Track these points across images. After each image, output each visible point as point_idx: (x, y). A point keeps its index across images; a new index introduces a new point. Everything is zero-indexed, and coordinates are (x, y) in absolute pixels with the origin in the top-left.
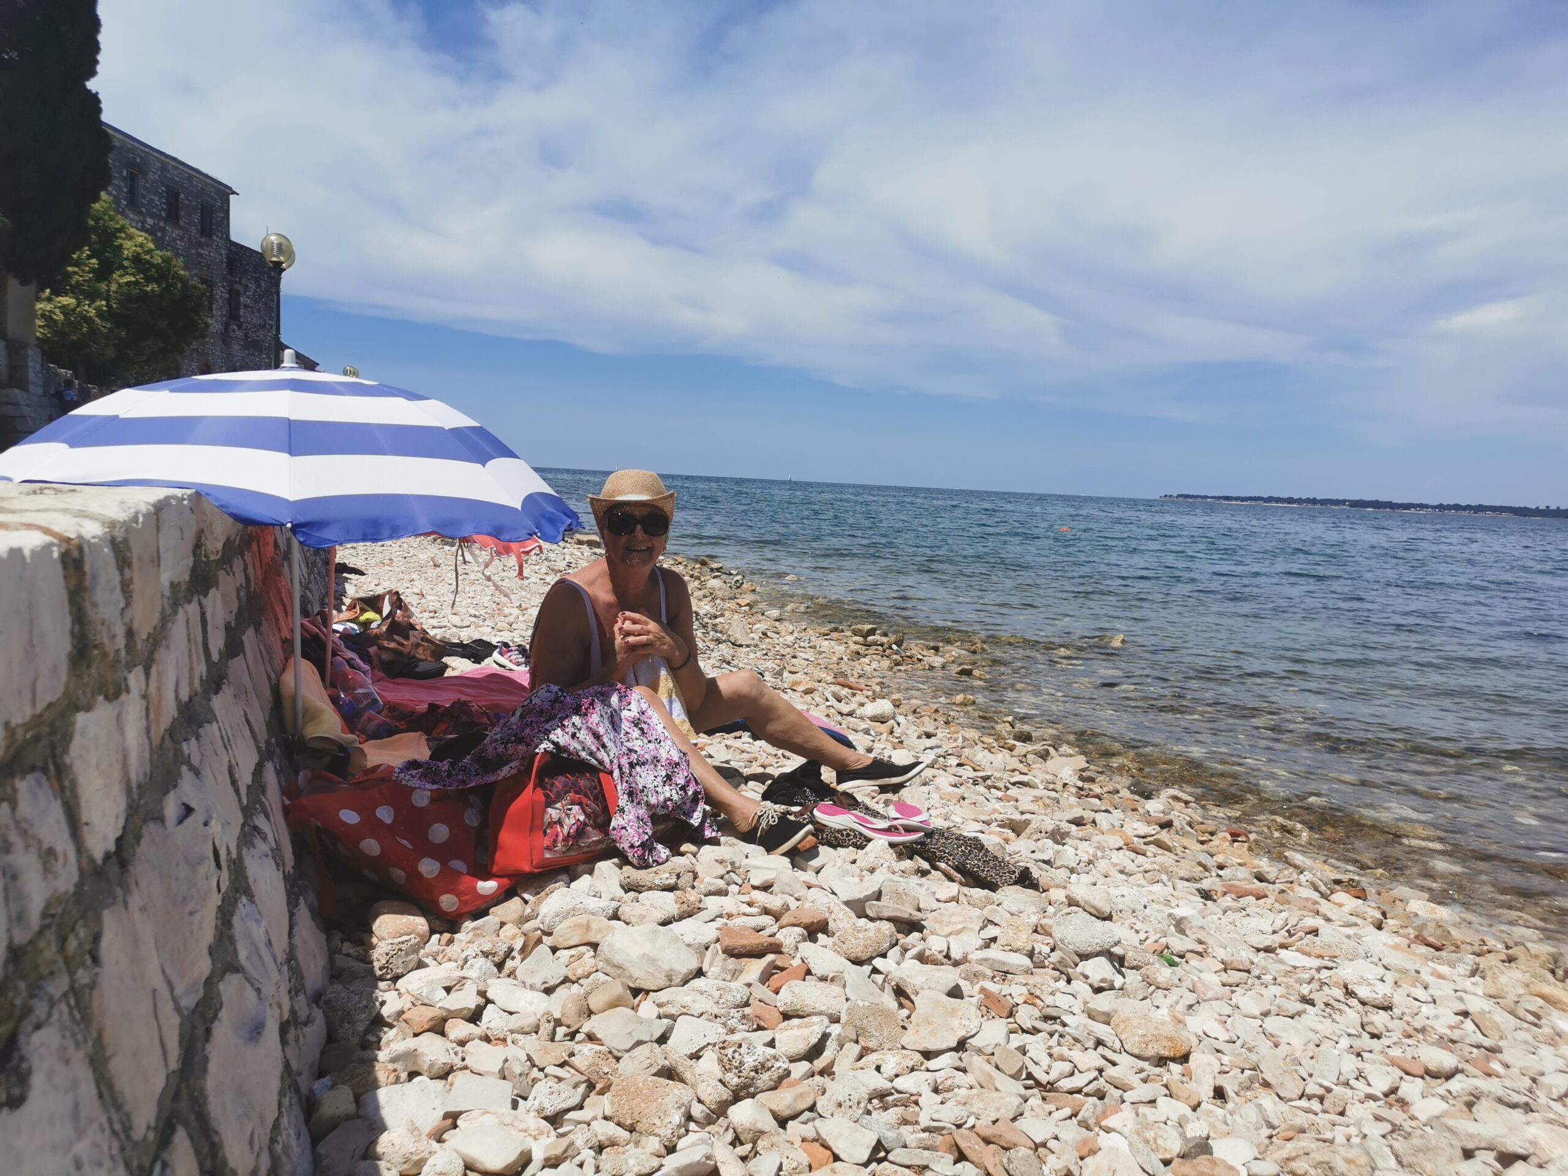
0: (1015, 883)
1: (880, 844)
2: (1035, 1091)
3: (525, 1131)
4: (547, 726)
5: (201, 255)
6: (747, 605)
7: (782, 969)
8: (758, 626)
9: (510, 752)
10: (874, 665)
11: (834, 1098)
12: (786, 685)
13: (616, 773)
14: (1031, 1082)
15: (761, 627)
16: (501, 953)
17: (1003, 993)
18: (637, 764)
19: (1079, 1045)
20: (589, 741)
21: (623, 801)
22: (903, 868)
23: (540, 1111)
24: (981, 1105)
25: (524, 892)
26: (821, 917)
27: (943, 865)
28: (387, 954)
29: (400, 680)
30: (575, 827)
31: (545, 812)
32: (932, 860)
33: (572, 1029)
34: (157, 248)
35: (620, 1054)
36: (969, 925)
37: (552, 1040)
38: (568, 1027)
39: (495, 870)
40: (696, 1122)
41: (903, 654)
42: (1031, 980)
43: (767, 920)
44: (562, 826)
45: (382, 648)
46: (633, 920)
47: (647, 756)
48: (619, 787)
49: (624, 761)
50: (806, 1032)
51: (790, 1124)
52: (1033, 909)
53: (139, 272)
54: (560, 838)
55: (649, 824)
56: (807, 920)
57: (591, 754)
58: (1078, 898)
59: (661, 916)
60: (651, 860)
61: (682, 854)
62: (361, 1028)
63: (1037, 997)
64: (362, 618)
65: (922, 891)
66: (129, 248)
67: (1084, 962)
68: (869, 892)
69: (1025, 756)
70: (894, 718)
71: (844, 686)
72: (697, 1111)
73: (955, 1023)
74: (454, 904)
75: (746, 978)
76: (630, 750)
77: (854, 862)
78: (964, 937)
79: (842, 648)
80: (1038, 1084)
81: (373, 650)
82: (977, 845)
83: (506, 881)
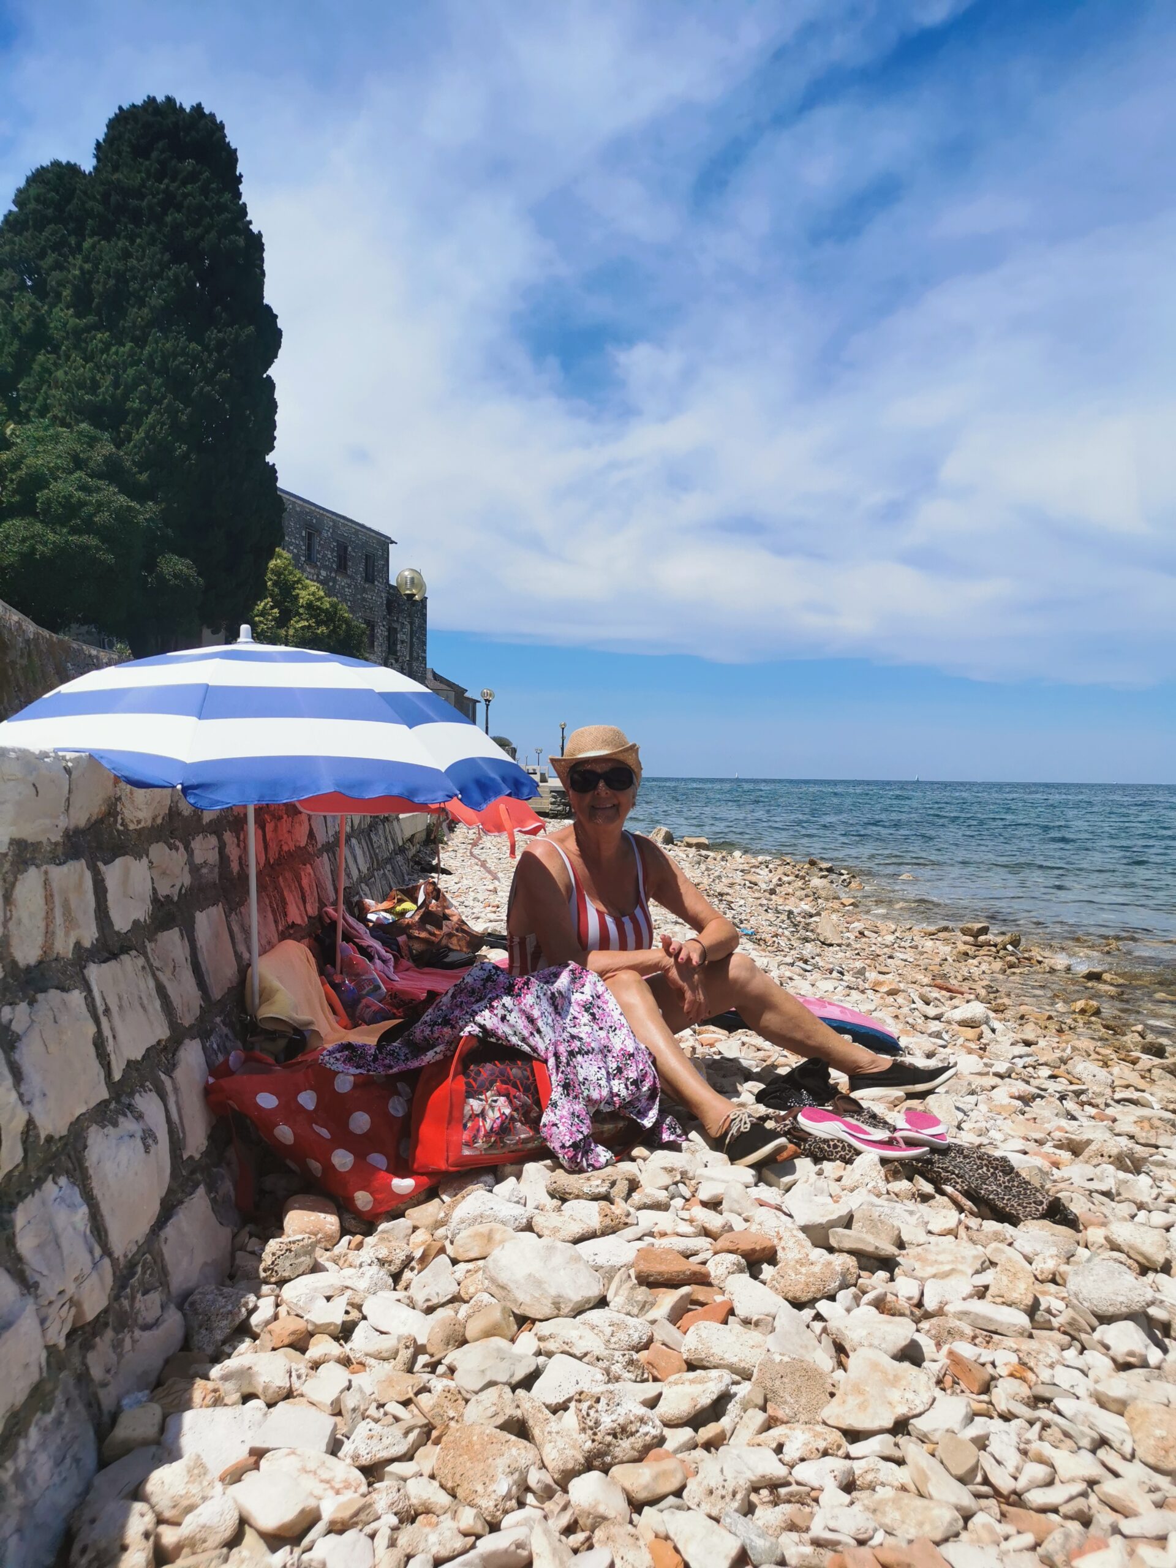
0: (1043, 1217)
1: (870, 1157)
2: (992, 1502)
3: (328, 1482)
4: (475, 1007)
5: (364, 599)
6: (852, 904)
7: (702, 1304)
8: (856, 924)
9: (436, 1035)
10: (984, 967)
11: (705, 1483)
12: (867, 986)
13: (552, 1062)
14: (985, 1489)
15: (858, 926)
16: (398, 1262)
17: (982, 1360)
18: (579, 1052)
19: (1068, 1442)
20: (521, 1024)
21: (556, 1094)
22: (896, 1190)
23: (356, 1457)
24: (897, 1515)
25: (443, 1193)
26: (767, 1244)
27: (949, 1189)
28: (274, 1254)
29: (426, 970)
30: (498, 1121)
31: (465, 1102)
32: (937, 1182)
33: (433, 1359)
34: (327, 595)
35: (468, 1396)
36: (960, 1267)
37: (410, 1371)
38: (432, 1356)
39: (416, 1166)
40: (533, 1492)
41: (1020, 955)
42: (1027, 1345)
43: (703, 1242)
44: (484, 1119)
45: (411, 937)
46: (546, 1232)
47: (593, 1045)
48: (553, 1078)
49: (562, 1049)
50: (697, 1389)
51: (646, 1509)
52: (1054, 1251)
53: (312, 616)
54: (482, 1133)
55: (588, 1122)
56: (746, 1246)
57: (524, 1040)
58: (1119, 1241)
59: (577, 1230)
60: (585, 1164)
61: (633, 1160)
62: (219, 1336)
63: (1031, 1369)
64: (399, 908)
65: (913, 1220)
66: (304, 596)
67: (1105, 1326)
68: (834, 1216)
69: (1149, 1071)
70: (987, 1023)
71: (941, 988)
72: (535, 1478)
73: (895, 1395)
74: (368, 1203)
75: (653, 1314)
76: (573, 1037)
77: (839, 1179)
78: (952, 1281)
79: (948, 949)
80: (997, 1493)
81: (401, 939)
82: (1005, 1167)
83: (425, 1179)
